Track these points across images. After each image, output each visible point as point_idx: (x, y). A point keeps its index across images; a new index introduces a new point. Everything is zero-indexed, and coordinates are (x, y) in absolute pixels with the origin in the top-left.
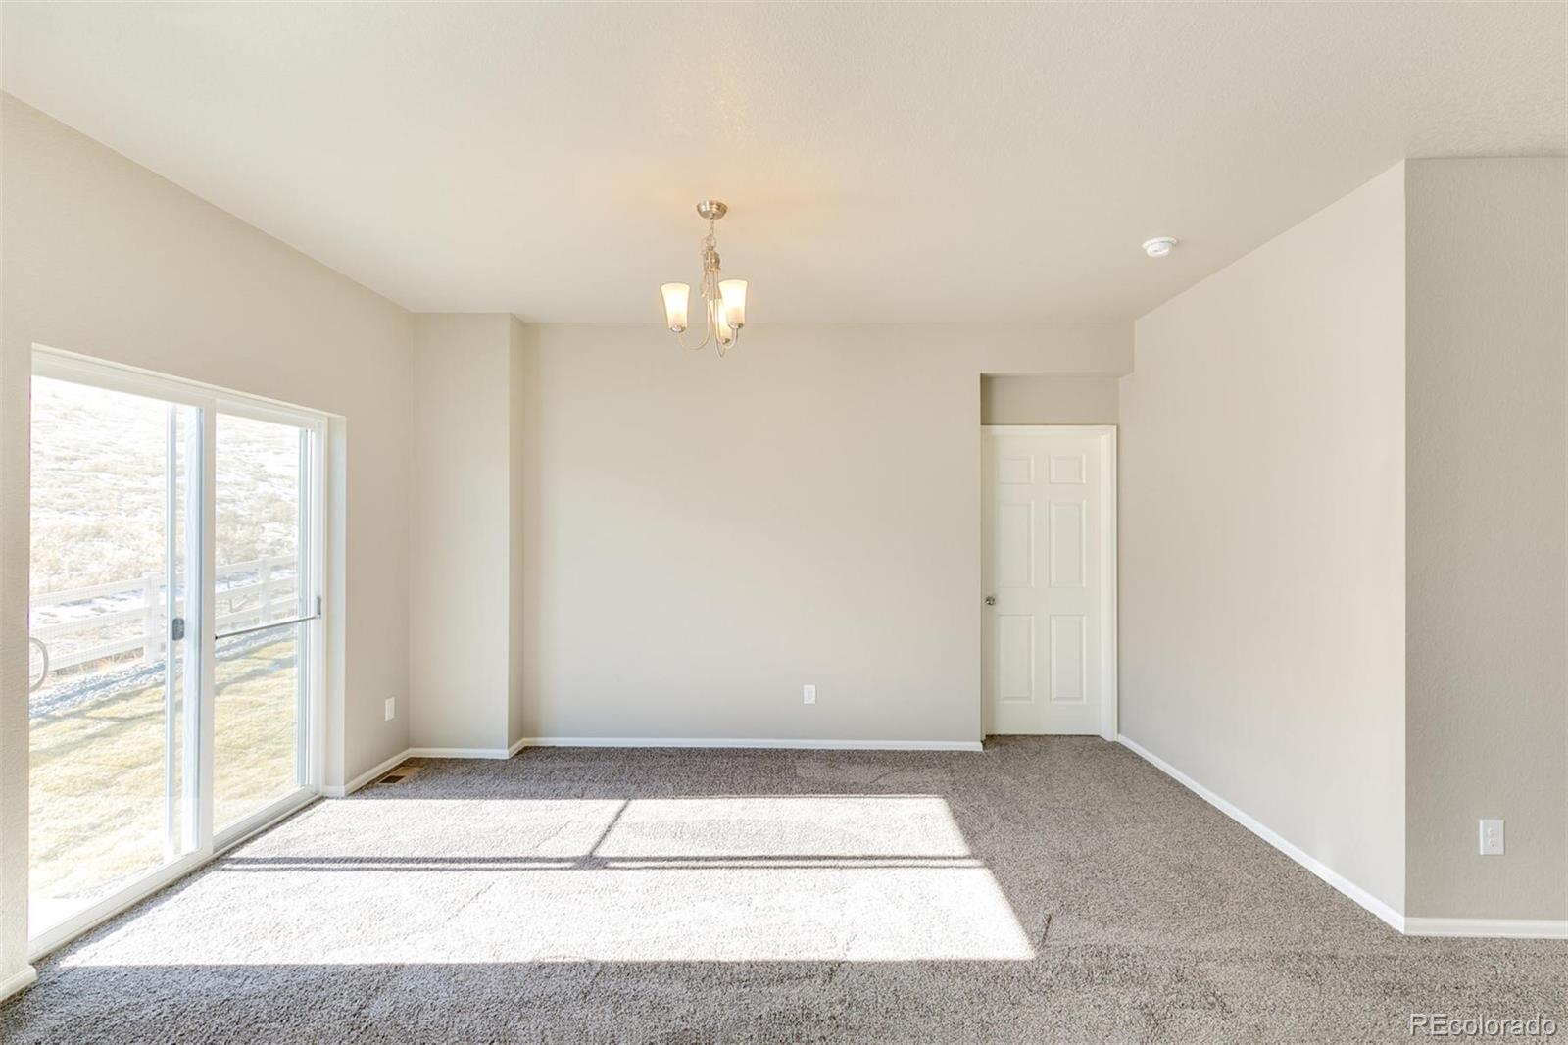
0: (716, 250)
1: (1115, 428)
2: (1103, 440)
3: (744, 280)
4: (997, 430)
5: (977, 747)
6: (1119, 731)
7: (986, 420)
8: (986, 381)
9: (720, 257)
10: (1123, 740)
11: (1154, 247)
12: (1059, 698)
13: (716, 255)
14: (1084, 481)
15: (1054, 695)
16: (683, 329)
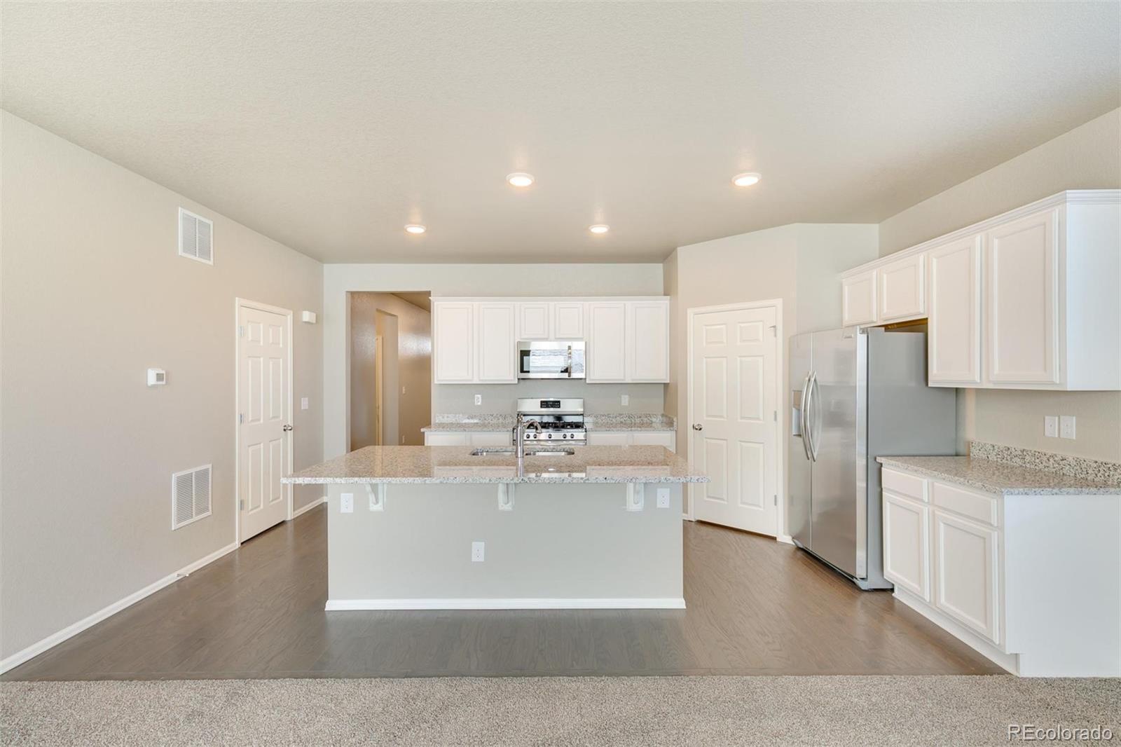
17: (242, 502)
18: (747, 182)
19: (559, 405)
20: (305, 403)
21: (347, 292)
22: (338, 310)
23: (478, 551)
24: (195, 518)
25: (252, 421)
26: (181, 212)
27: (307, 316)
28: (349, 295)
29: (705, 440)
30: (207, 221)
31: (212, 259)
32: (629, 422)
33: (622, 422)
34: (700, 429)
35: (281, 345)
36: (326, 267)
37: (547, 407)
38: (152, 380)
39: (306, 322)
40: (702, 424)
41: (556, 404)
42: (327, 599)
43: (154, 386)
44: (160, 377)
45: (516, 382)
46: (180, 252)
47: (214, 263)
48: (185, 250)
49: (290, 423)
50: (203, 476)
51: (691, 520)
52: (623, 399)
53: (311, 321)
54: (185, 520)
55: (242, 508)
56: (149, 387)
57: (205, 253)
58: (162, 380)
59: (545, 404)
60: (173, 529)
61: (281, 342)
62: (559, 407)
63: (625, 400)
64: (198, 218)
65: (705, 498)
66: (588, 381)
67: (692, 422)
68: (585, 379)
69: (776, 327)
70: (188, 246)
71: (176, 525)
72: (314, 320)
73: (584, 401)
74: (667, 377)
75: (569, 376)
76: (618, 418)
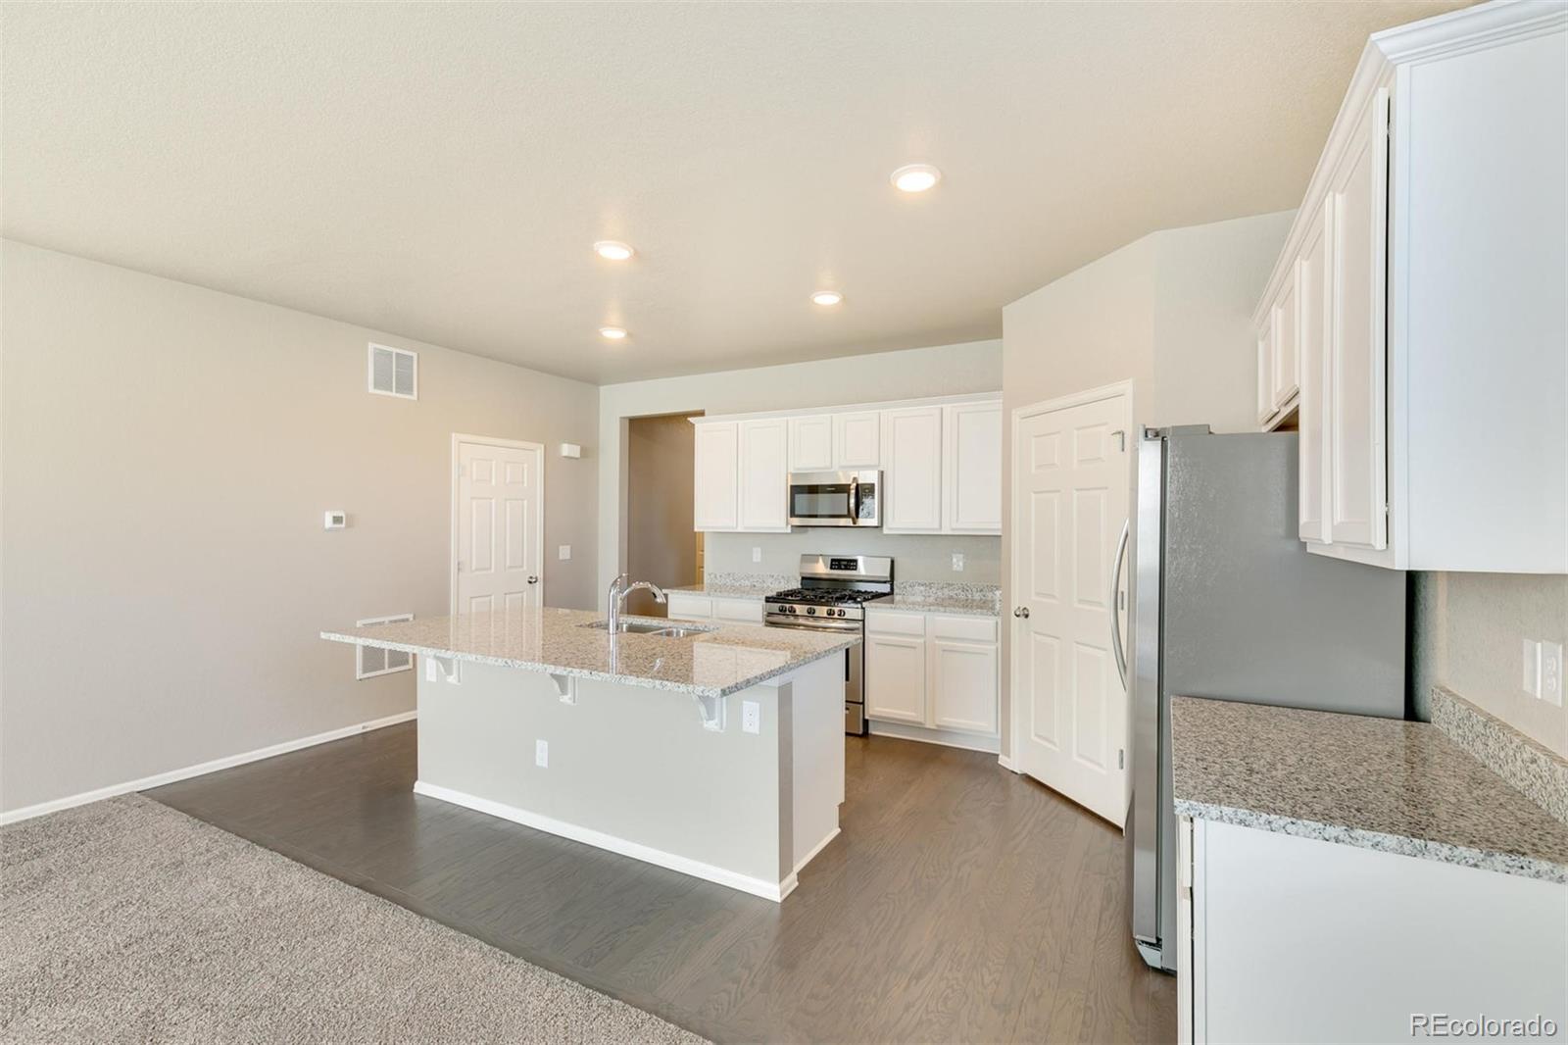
19: (856, 566)
20: (562, 552)
21: (621, 418)
22: (611, 438)
23: (542, 753)
24: (387, 670)
25: (477, 570)
26: (371, 346)
27: (567, 450)
28: (627, 423)
29: (1033, 636)
30: (406, 353)
31: (415, 393)
32: (962, 596)
33: (951, 598)
34: (1027, 616)
35: (525, 485)
37: (840, 568)
38: (328, 523)
39: (565, 457)
40: (1030, 610)
41: (850, 564)
42: (416, 779)
43: (330, 530)
44: (337, 520)
45: (789, 531)
46: (371, 389)
47: (418, 398)
48: (377, 385)
49: (539, 574)
51: (1015, 771)
52: (954, 560)
53: (572, 455)
54: (396, 666)
56: (326, 530)
57: (405, 386)
58: (341, 522)
59: (835, 564)
60: (358, 678)
61: (525, 480)
62: (856, 569)
63: (958, 563)
64: (395, 350)
65: (1033, 737)
66: (886, 531)
67: (1016, 604)
68: (880, 527)
69: (1123, 434)
70: (382, 382)
71: (359, 675)
72: (578, 455)
73: (892, 562)
74: (1000, 526)
75: (854, 523)
76: (946, 590)
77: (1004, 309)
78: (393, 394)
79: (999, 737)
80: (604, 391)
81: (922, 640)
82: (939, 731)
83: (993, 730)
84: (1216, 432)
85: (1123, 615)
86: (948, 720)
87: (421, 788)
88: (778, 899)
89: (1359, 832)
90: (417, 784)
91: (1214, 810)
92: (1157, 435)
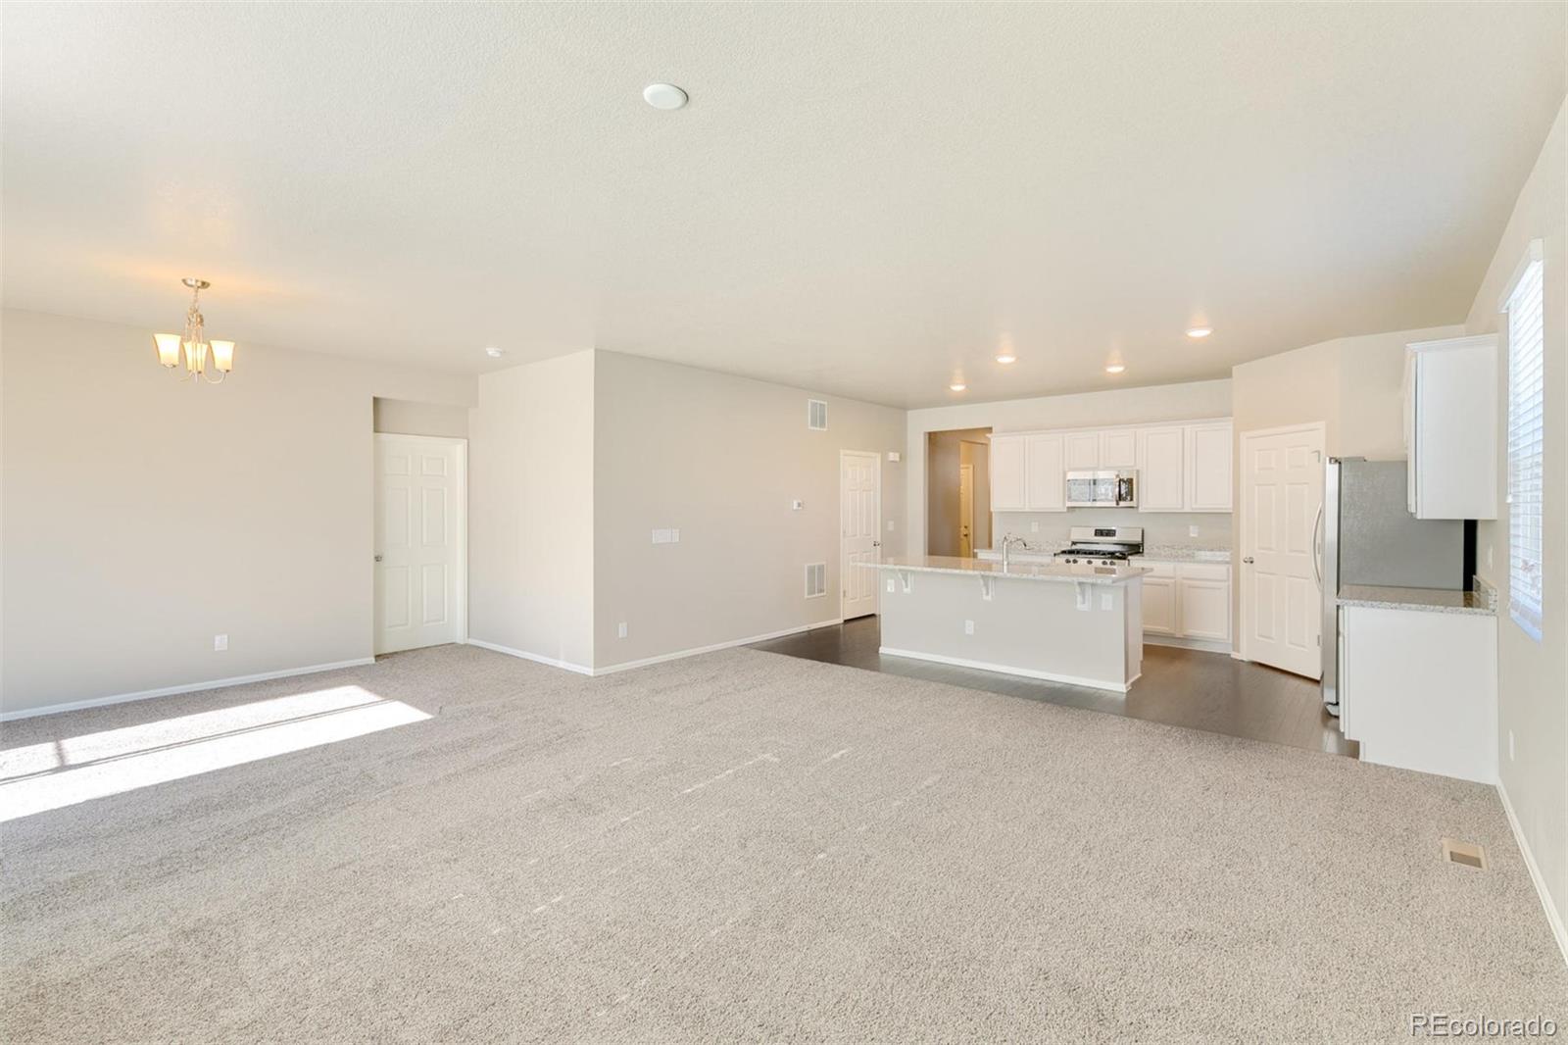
0: (199, 311)
1: (466, 441)
2: (459, 449)
3: (232, 341)
4: (383, 436)
5: (372, 660)
6: (469, 637)
7: (376, 431)
8: (376, 400)
9: (204, 316)
10: (472, 642)
11: (491, 352)
12: (427, 622)
13: (201, 316)
14: (446, 474)
15: (425, 619)
16: (174, 366)
17: (844, 592)
18: (1199, 333)
19: (1113, 535)
20: (891, 526)
21: (925, 433)
22: (918, 448)
23: (970, 627)
24: (817, 595)
25: (851, 536)
26: (810, 401)
27: (893, 456)
28: (926, 437)
29: (1257, 574)
30: (823, 403)
31: (827, 427)
34: (1252, 562)
35: (872, 481)
36: (909, 412)
37: (1100, 536)
38: (795, 507)
39: (891, 462)
40: (1255, 558)
41: (1110, 535)
42: (880, 645)
43: (796, 510)
44: (799, 505)
45: (1065, 510)
46: (810, 427)
47: (828, 430)
48: (812, 424)
49: (879, 540)
50: (821, 568)
51: (1244, 660)
52: (1191, 529)
53: (895, 460)
54: (812, 594)
55: (844, 596)
56: (793, 511)
57: (822, 424)
58: (801, 506)
59: (1099, 533)
60: (805, 598)
61: (872, 479)
64: (819, 402)
65: (1257, 637)
66: (1140, 510)
67: (1244, 554)
68: (1137, 507)
69: (1319, 452)
70: (814, 423)
71: (806, 596)
72: (898, 459)
73: (1143, 531)
74: (1231, 506)
75: (1118, 504)
76: (1184, 551)
77: (1234, 368)
78: (818, 429)
79: (1231, 642)
80: (910, 413)
81: (1173, 581)
82: (1186, 639)
83: (1225, 637)
84: (1370, 460)
85: (1319, 557)
86: (1191, 632)
87: (882, 650)
88: (1125, 691)
89: (1403, 605)
90: (881, 648)
91: (1351, 602)
92: (1336, 461)
